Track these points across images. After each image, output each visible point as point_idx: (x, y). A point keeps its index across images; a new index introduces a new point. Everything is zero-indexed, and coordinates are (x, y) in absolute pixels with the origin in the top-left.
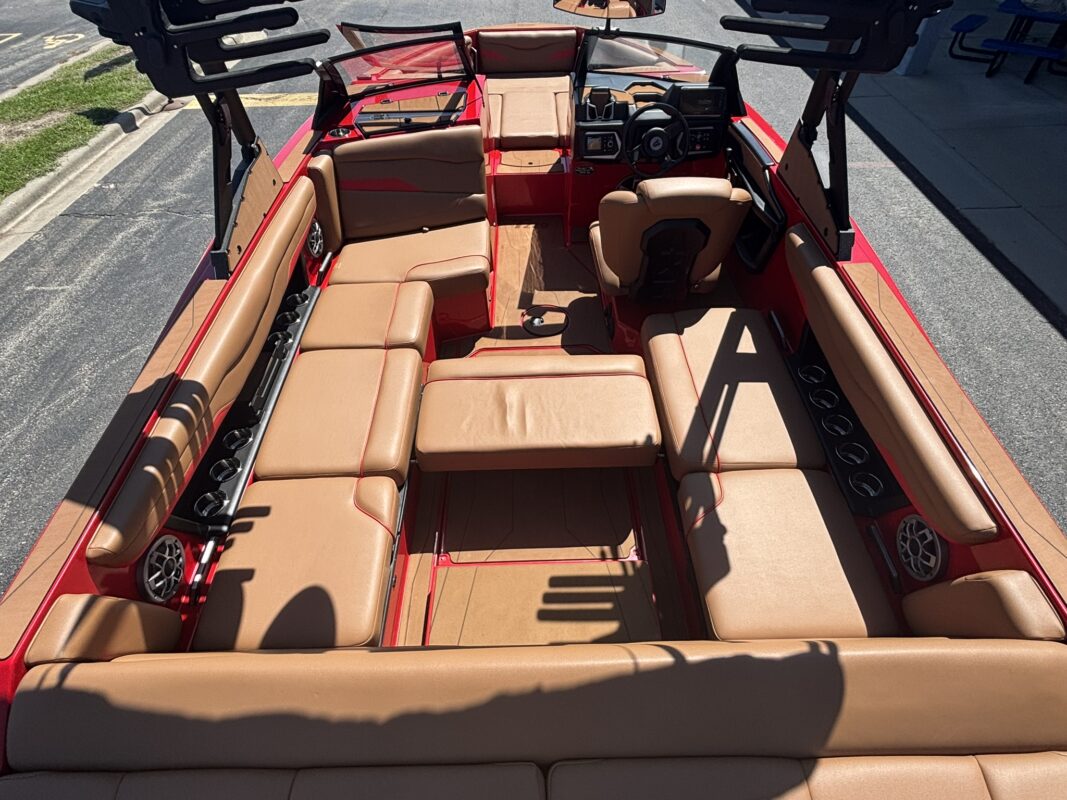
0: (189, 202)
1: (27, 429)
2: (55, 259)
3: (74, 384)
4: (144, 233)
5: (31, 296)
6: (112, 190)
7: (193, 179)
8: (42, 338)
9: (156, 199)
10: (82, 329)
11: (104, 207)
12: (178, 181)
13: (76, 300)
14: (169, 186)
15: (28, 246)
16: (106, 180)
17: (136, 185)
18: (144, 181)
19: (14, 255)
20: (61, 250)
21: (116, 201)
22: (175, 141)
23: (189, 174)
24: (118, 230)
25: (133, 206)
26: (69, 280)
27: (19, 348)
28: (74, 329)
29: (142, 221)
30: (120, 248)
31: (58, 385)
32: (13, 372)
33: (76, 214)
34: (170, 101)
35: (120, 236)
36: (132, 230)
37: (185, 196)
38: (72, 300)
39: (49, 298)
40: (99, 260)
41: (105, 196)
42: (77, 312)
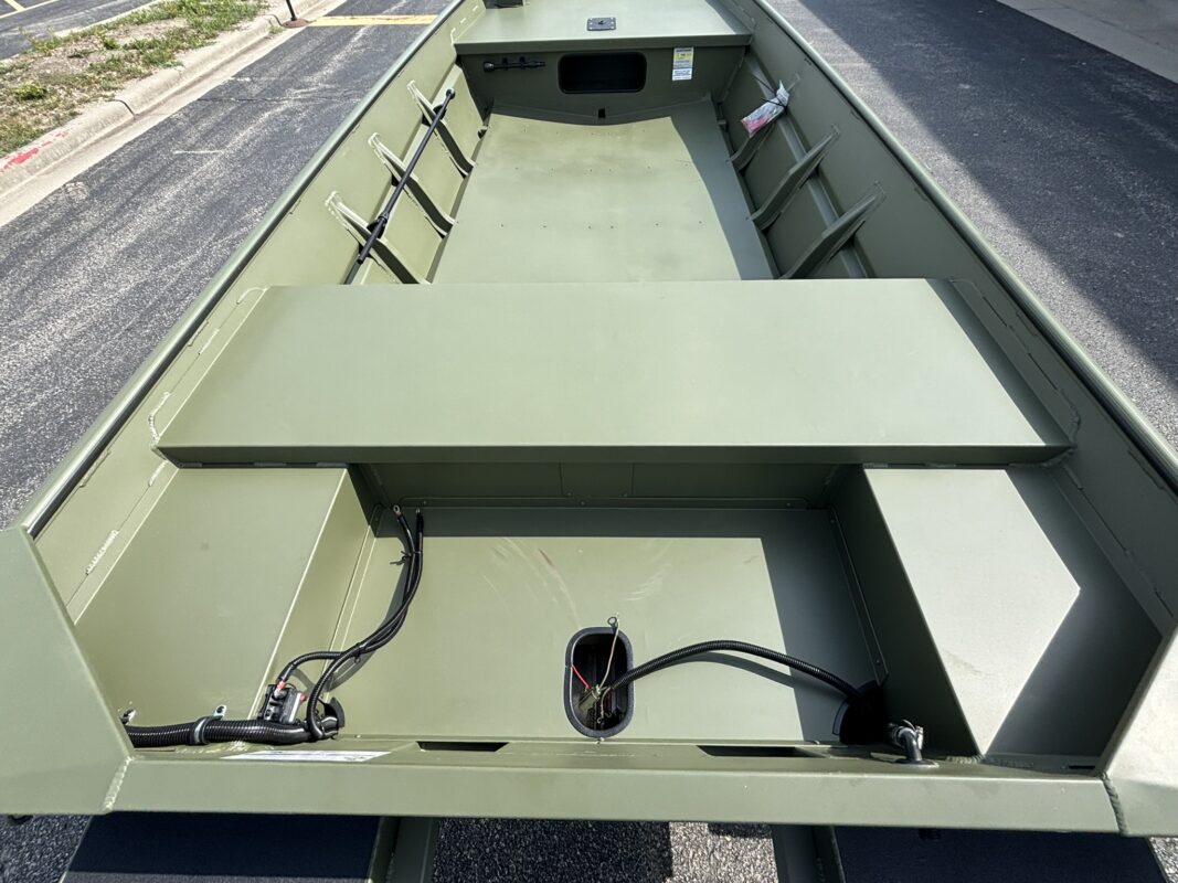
0: (335, 90)
1: (203, 258)
2: (200, 131)
3: (246, 224)
4: (292, 113)
5: (181, 158)
6: (249, 83)
7: (334, 74)
8: (200, 190)
9: (299, 88)
10: (244, 182)
11: (242, 94)
12: (317, 76)
13: (232, 161)
14: (308, 79)
15: (169, 122)
16: (239, 75)
17: (273, 79)
18: (281, 75)
19: (155, 128)
20: (205, 125)
21: (255, 90)
22: (306, 49)
23: (329, 71)
24: (264, 110)
25: (276, 91)
26: (220, 146)
27: (179, 196)
28: (235, 182)
29: (287, 105)
30: (269, 122)
31: (226, 226)
32: (175, 215)
33: (215, 99)
34: (294, 19)
35: (266, 115)
36: (279, 110)
37: (327, 86)
38: (227, 161)
39: (201, 160)
40: (249, 132)
41: (242, 86)
42: (234, 170)
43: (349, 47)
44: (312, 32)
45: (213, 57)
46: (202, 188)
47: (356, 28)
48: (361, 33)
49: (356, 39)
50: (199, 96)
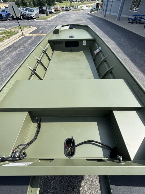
0: (29, 46)
1: (7, 73)
2: (7, 53)
3: (14, 68)
4: (22, 50)
5: (4, 57)
9: (23, 46)
10: (14, 61)
11: (14, 46)
12: (26, 44)
14: (25, 44)
15: (2, 51)
16: (14, 43)
18: (20, 43)
20: (8, 51)
21: (16, 46)
22: (25, 39)
23: (28, 43)
24: (17, 49)
25: (19, 46)
26: (10, 55)
27: (3, 63)
28: (12, 61)
29: (21, 48)
30: (18, 51)
31: (11, 68)
32: (2, 66)
33: (10, 47)
34: (23, 34)
35: (18, 50)
36: (20, 49)
37: (28, 45)
38: (11, 57)
39: (7, 57)
40: (15, 53)
41: (14, 45)
42: (12, 59)
43: (32, 39)
44: (26, 37)
45: (10, 40)
46: (7, 62)
47: (33, 36)
48: (34, 37)
49: (33, 38)
50: (7, 47)
